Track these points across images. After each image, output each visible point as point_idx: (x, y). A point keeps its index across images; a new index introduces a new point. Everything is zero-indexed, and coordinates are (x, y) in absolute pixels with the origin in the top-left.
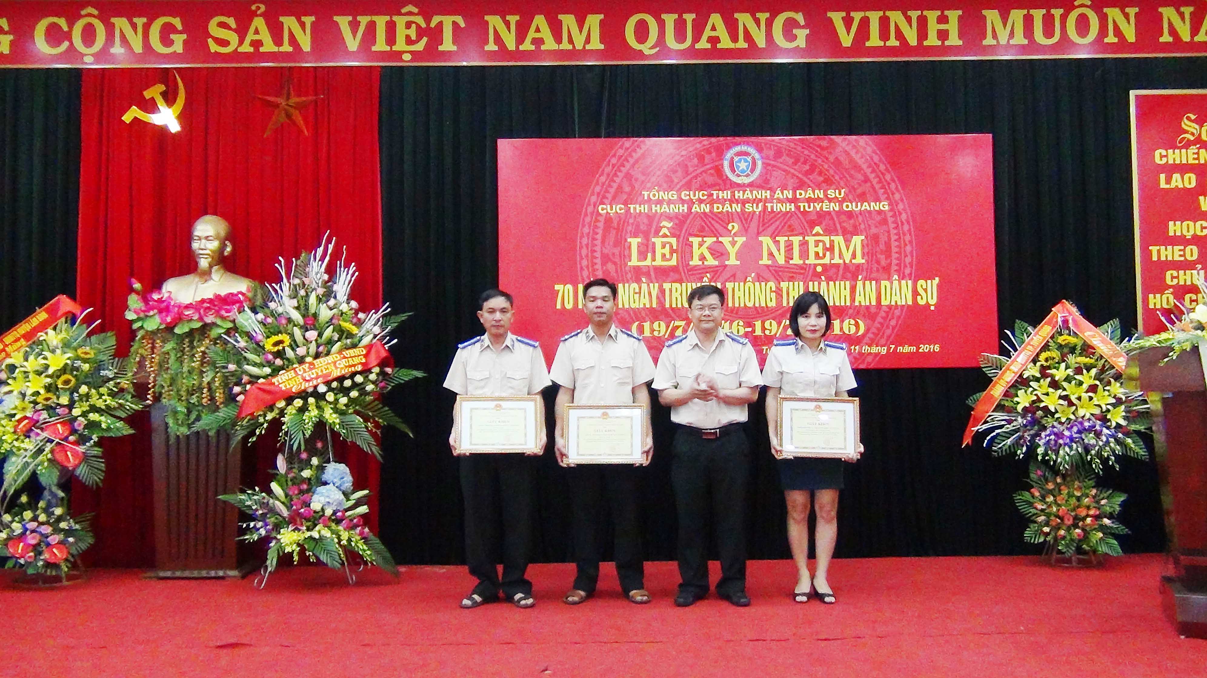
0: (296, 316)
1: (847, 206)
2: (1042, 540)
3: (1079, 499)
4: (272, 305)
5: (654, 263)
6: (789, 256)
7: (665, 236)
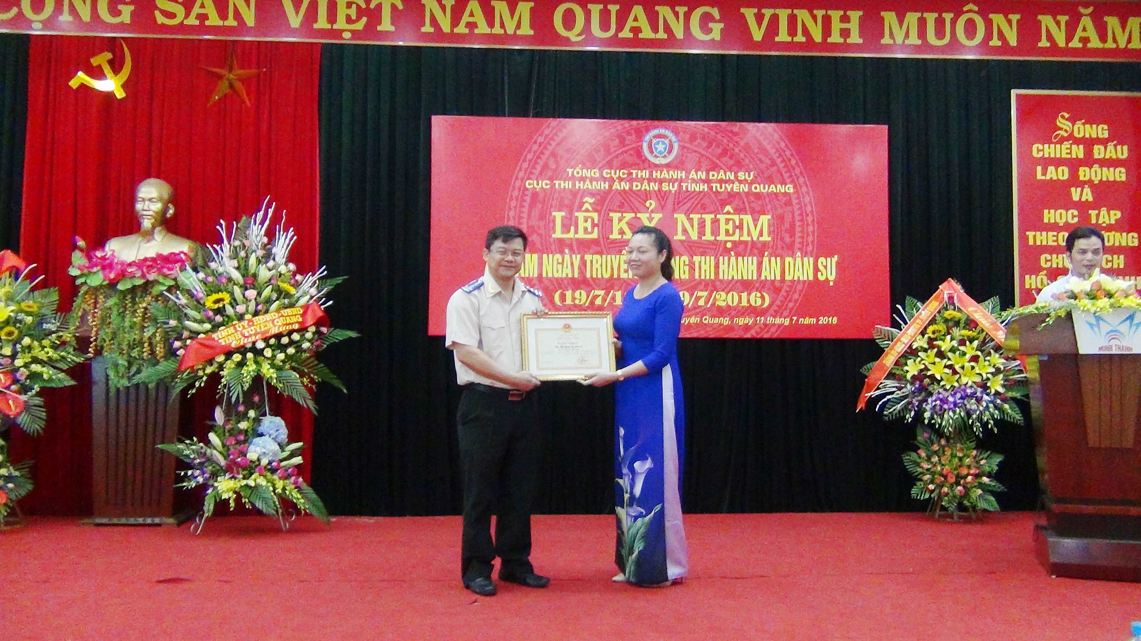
0: (236, 275)
1: (756, 188)
2: (927, 496)
3: (961, 459)
4: (213, 265)
5: (577, 236)
6: (702, 232)
7: (587, 210)
